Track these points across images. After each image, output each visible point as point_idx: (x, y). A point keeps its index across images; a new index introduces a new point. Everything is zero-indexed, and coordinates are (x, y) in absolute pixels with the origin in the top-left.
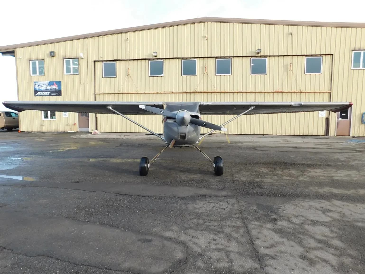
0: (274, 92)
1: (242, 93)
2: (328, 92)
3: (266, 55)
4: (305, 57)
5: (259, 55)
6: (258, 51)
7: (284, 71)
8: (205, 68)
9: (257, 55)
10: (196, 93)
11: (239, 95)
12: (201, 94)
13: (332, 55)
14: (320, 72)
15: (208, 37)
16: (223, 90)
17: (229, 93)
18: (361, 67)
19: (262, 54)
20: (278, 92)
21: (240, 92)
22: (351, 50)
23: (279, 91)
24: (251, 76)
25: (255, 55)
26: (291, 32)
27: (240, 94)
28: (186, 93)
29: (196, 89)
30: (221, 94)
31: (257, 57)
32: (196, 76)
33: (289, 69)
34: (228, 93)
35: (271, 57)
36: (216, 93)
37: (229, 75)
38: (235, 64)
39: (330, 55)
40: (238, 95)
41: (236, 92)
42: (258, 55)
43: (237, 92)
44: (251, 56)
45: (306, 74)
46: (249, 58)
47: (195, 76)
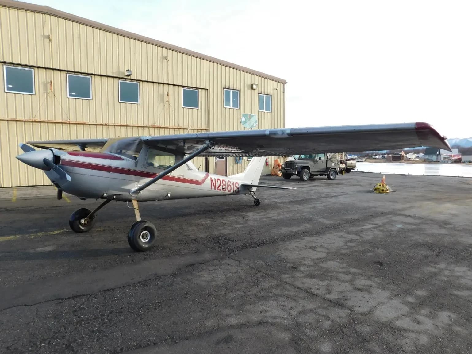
0: (150, 126)
1: (109, 125)
2: (206, 130)
3: (138, 79)
4: (182, 88)
5: (130, 78)
6: (129, 72)
7: (160, 102)
8: (49, 85)
9: (126, 77)
10: (35, 122)
11: (104, 129)
12: (44, 124)
13: (207, 89)
14: (197, 107)
15: (53, 37)
16: (80, 120)
17: (90, 124)
18: (231, 107)
19: (132, 77)
20: (154, 127)
21: (106, 125)
22: (223, 87)
23: (155, 125)
24: (120, 104)
25: (124, 77)
26: (166, 56)
27: (106, 126)
28: (16, 121)
29: (34, 116)
30: (78, 125)
31: (127, 80)
32: (33, 95)
33: (166, 100)
34: (88, 124)
35: (144, 82)
36: (69, 123)
37: (89, 100)
38: (96, 84)
39: (205, 89)
40: (103, 127)
41: (99, 124)
42: (128, 77)
43: (102, 125)
44: (120, 78)
45: (183, 108)
46: (116, 80)
47: (31, 95)
